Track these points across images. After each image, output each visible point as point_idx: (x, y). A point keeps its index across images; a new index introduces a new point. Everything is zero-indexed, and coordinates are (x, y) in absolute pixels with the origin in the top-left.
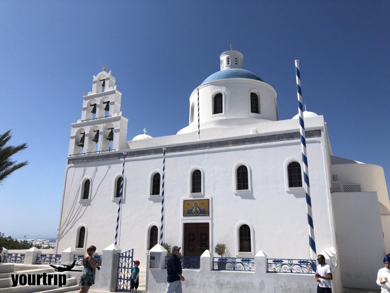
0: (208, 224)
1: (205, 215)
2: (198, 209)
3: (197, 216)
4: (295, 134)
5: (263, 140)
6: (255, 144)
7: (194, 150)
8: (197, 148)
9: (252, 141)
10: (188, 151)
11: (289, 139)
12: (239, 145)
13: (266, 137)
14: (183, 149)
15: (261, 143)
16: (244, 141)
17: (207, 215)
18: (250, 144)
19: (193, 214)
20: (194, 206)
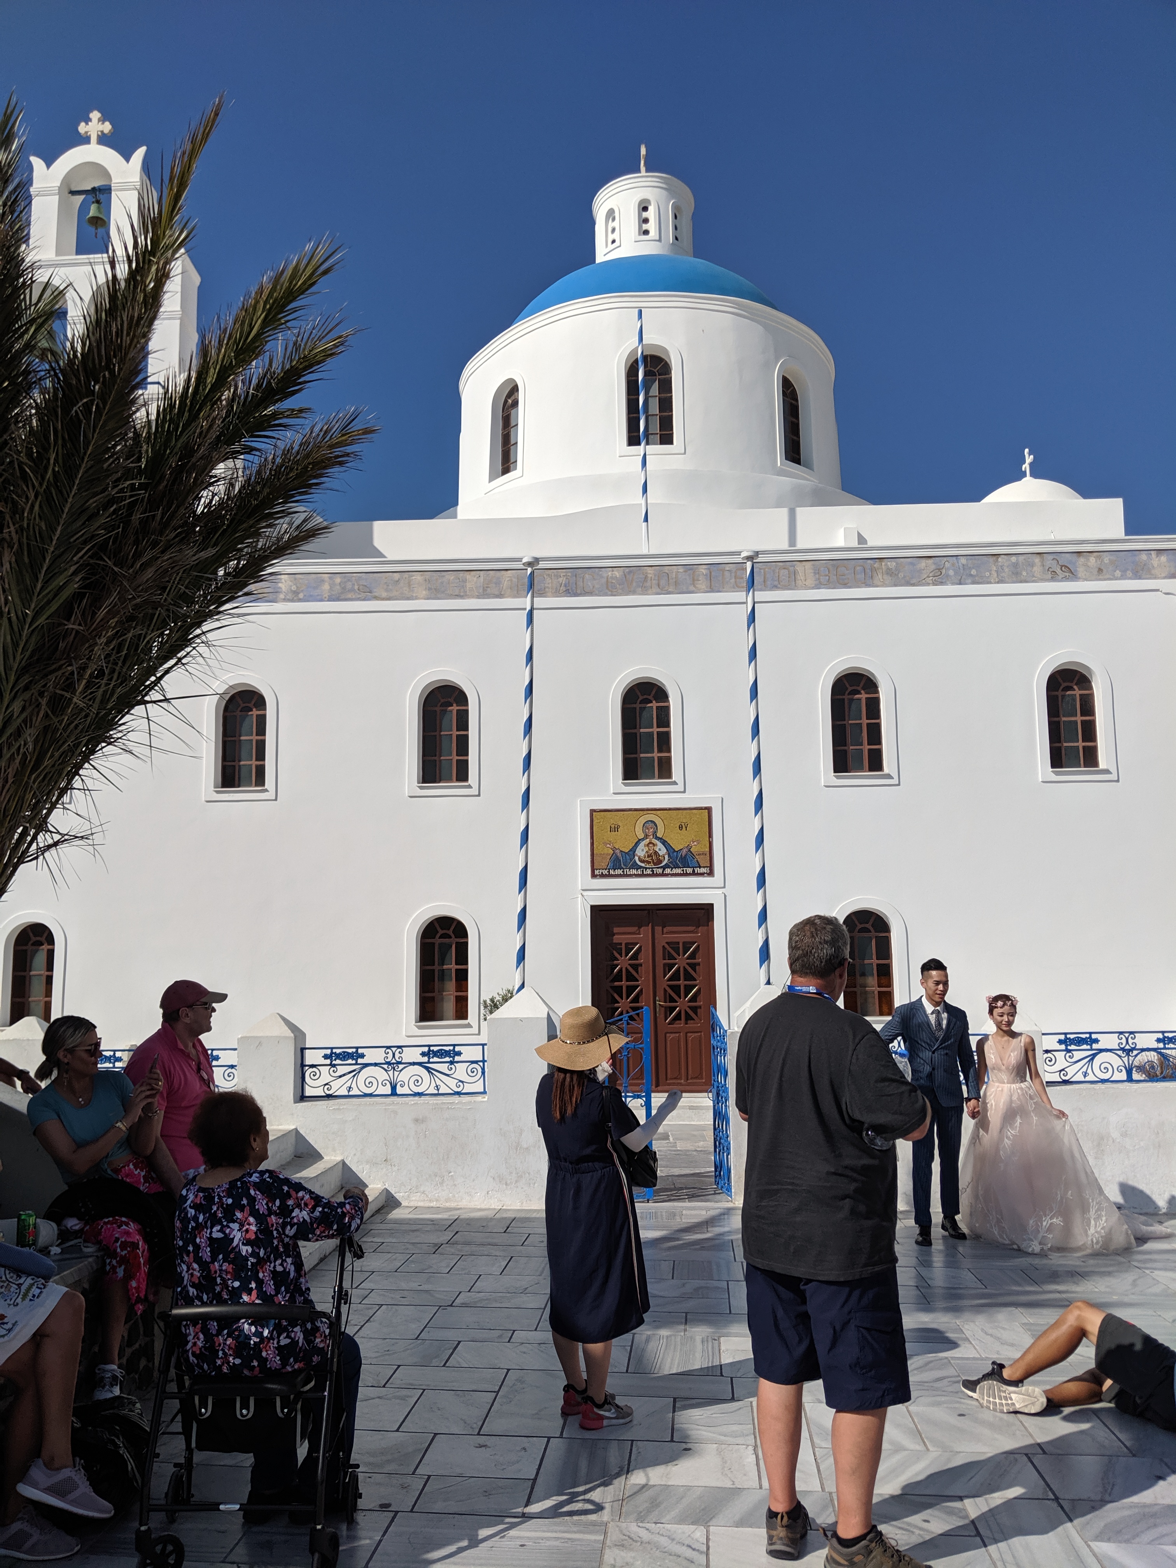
0: (708, 909)
1: (694, 874)
2: (662, 850)
3: (654, 876)
4: (1082, 560)
5: (951, 573)
6: (913, 585)
7: (634, 593)
8: (648, 584)
9: (901, 575)
10: (606, 595)
11: (1054, 577)
12: (845, 585)
13: (963, 561)
14: (580, 584)
15: (942, 583)
16: (868, 571)
17: (702, 874)
18: (895, 585)
19: (636, 866)
20: (641, 836)
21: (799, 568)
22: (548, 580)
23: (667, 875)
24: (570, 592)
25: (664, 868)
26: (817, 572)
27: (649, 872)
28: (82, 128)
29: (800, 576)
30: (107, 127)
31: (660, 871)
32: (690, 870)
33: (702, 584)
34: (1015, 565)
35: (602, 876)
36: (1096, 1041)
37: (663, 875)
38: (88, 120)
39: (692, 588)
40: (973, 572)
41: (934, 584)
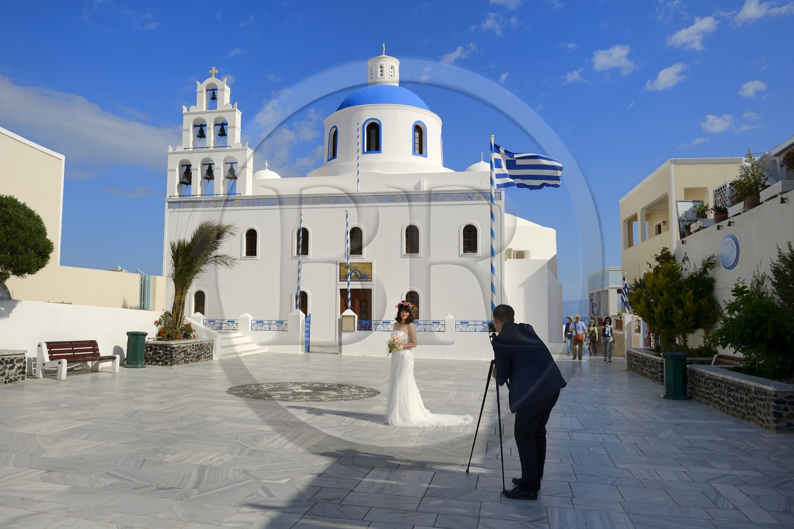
0: (370, 290)
1: (367, 281)
2: (359, 274)
3: (356, 281)
4: (474, 194)
8: (357, 201)
10: (346, 204)
11: (466, 199)
13: (442, 195)
14: (339, 201)
15: (436, 201)
17: (369, 281)
19: (351, 278)
20: (353, 270)
24: (336, 203)
25: (359, 279)
26: (402, 198)
28: (210, 71)
29: (398, 199)
30: (217, 71)
33: (372, 201)
34: (456, 196)
35: (343, 281)
37: (359, 281)
38: (212, 70)
40: (444, 198)
41: (434, 202)
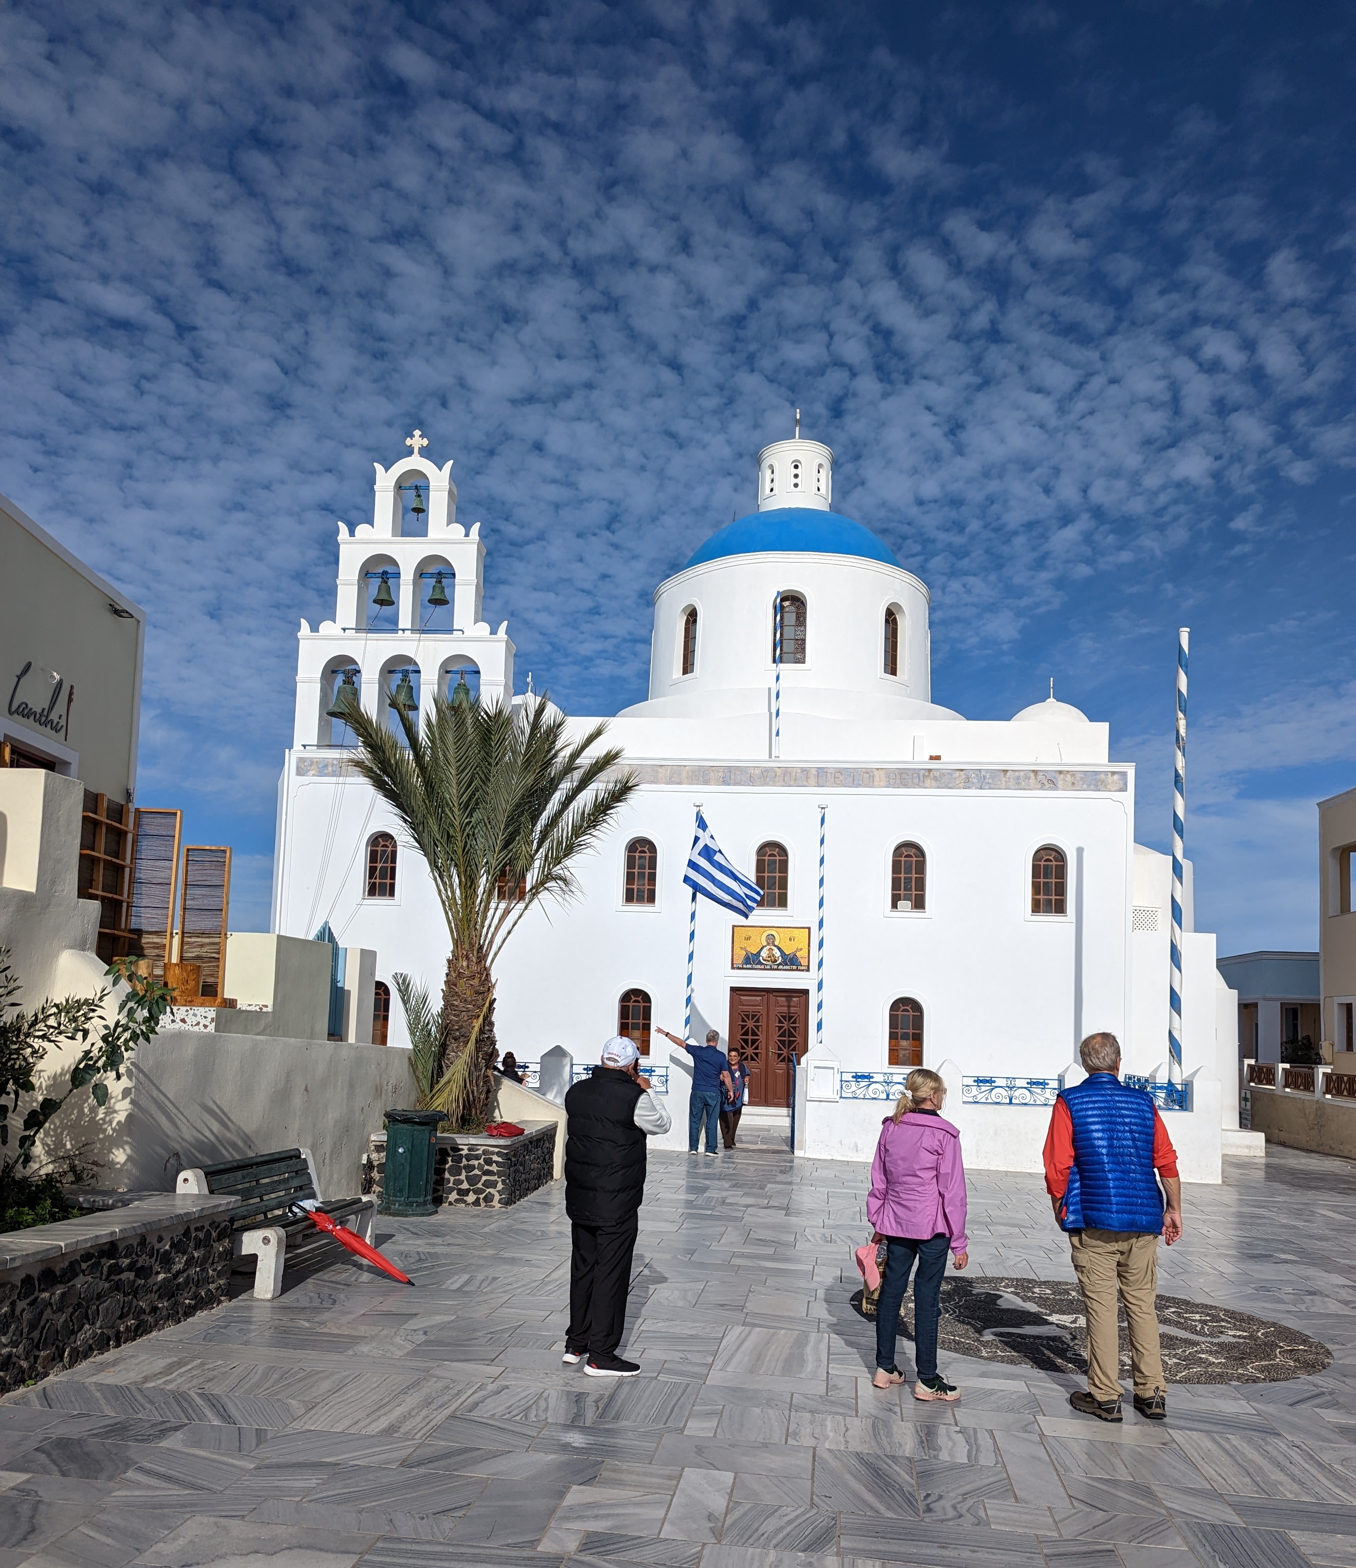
0: (807, 993)
1: (797, 970)
2: (778, 954)
4: (1062, 776)
5: (975, 781)
6: (950, 788)
7: (768, 785)
8: (777, 779)
9: (943, 781)
10: (749, 785)
11: (1042, 787)
12: (906, 786)
13: (983, 773)
14: (733, 777)
15: (969, 788)
16: (921, 777)
17: (803, 970)
18: (938, 788)
19: (760, 963)
20: (765, 944)
21: (876, 773)
22: (712, 774)
23: (780, 970)
25: (778, 965)
26: (888, 776)
27: (768, 967)
28: (409, 442)
29: (877, 779)
30: (427, 444)
31: (776, 967)
32: (795, 967)
33: (813, 781)
34: (1018, 778)
35: (738, 968)
36: (994, 1082)
37: (777, 969)
39: (805, 783)
40: (990, 781)
41: (964, 788)
